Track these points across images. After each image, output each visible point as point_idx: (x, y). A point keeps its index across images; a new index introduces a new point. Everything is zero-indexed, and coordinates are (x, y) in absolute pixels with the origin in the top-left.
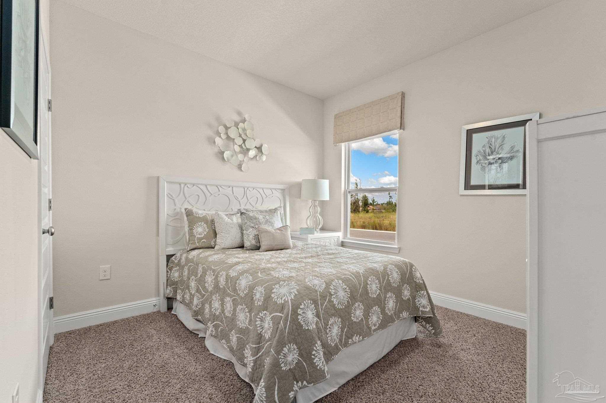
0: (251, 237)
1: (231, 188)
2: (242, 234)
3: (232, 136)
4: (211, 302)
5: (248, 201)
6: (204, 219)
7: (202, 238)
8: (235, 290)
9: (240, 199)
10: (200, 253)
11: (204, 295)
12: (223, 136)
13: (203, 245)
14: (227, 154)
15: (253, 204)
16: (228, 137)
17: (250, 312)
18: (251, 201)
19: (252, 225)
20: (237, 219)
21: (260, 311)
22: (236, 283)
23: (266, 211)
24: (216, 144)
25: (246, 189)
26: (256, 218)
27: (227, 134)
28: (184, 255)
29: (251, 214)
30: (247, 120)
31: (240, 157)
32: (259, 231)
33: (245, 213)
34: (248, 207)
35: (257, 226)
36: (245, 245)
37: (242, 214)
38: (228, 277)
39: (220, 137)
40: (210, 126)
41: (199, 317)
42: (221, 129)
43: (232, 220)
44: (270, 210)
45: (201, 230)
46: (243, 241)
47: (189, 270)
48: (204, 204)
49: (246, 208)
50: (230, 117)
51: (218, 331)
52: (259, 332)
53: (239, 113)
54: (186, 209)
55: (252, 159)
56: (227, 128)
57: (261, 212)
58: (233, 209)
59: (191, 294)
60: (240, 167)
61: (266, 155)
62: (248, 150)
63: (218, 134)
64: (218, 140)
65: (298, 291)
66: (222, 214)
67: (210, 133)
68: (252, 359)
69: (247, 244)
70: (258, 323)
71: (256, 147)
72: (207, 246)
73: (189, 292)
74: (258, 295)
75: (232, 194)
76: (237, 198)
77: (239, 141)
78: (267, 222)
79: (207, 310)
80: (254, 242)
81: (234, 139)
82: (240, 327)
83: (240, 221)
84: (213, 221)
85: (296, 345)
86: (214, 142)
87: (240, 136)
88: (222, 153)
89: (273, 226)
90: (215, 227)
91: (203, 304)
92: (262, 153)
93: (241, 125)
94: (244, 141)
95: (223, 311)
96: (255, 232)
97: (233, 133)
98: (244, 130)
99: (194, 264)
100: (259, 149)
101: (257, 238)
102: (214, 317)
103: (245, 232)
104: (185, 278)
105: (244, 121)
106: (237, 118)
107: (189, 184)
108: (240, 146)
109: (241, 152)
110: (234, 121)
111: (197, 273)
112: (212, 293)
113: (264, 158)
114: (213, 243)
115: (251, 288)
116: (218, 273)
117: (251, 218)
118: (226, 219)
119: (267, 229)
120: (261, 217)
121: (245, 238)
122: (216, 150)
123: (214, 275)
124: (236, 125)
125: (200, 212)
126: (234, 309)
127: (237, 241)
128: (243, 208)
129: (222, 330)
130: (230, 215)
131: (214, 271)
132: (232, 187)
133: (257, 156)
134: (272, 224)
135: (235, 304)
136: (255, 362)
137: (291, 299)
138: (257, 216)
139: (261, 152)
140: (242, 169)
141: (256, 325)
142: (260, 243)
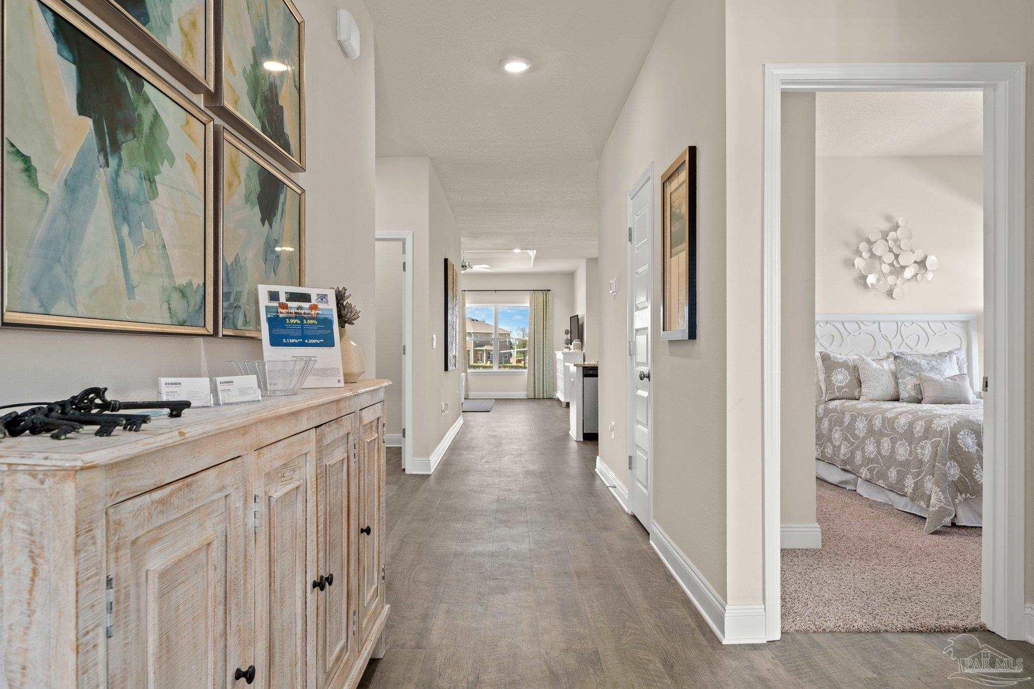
0: (909, 386)
1: (877, 324)
2: (897, 384)
3: (878, 253)
4: (863, 448)
5: (904, 340)
6: (844, 365)
7: (843, 388)
8: (893, 429)
9: (890, 339)
10: (843, 404)
11: (854, 443)
12: (865, 255)
13: (845, 395)
14: (871, 279)
15: (913, 345)
16: (873, 256)
17: (910, 445)
18: (907, 341)
19: (911, 372)
20: (888, 366)
21: (920, 441)
22: (894, 422)
23: (933, 356)
24: (856, 267)
25: (899, 324)
26: (916, 364)
27: (870, 250)
28: (822, 406)
29: (909, 359)
30: (902, 225)
31: (891, 280)
32: (920, 379)
33: (900, 357)
34: (904, 349)
35: (917, 374)
36: (901, 397)
37: (896, 358)
38: (884, 419)
39: (861, 256)
40: (847, 244)
41: (848, 467)
42: (863, 246)
43: (883, 367)
44: (940, 355)
45: (841, 378)
46: (898, 392)
47: (830, 421)
48: (840, 346)
49: (899, 351)
50: (874, 226)
51: (873, 474)
52: (920, 458)
53: (889, 218)
54: (821, 353)
55: (909, 280)
56: (870, 243)
57: (925, 356)
58: (880, 352)
59: (834, 446)
60: (890, 294)
61: (933, 271)
62: (903, 268)
63: (858, 253)
64: (858, 262)
65: (958, 421)
66: (869, 359)
67: (847, 253)
68: (913, 481)
69: (904, 395)
70: (919, 451)
71: (915, 262)
72: (849, 396)
73: (832, 444)
74: (918, 428)
75: (879, 331)
76: (885, 338)
77: (889, 258)
78: (932, 368)
79: (858, 457)
80: (913, 393)
81: (880, 257)
82: (900, 461)
83: (893, 367)
84: (855, 369)
85: (957, 462)
86: (853, 265)
87: (891, 250)
88: (864, 278)
89: (942, 375)
90: (859, 375)
91: (853, 453)
92: (927, 269)
93: (892, 235)
94: (897, 256)
95: (879, 453)
96: (915, 381)
97: (879, 249)
98: (896, 241)
99: (838, 413)
100: (922, 264)
101: (919, 389)
102: (867, 461)
103: (900, 380)
104: (825, 431)
105: (896, 227)
106: (885, 226)
107: (820, 321)
108: (892, 265)
109: (891, 273)
110: (880, 232)
111: (842, 422)
112: (864, 439)
113: (930, 276)
114: (856, 394)
115: (911, 424)
116: (873, 416)
117: (908, 364)
118: (874, 364)
119: (932, 378)
120: (923, 362)
121: (901, 387)
122: (855, 274)
123: (866, 420)
124: (885, 236)
125: (839, 356)
126: (892, 447)
127: (891, 392)
128: (895, 350)
129: (878, 472)
130: (879, 360)
131: (866, 416)
132: (879, 323)
133: (918, 274)
134: (940, 372)
135: (893, 442)
136: (916, 483)
137: (950, 427)
138: (918, 361)
139: (925, 267)
140: (894, 296)
141: (917, 453)
142: (922, 394)
